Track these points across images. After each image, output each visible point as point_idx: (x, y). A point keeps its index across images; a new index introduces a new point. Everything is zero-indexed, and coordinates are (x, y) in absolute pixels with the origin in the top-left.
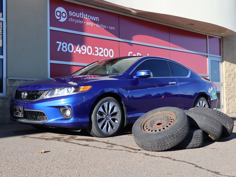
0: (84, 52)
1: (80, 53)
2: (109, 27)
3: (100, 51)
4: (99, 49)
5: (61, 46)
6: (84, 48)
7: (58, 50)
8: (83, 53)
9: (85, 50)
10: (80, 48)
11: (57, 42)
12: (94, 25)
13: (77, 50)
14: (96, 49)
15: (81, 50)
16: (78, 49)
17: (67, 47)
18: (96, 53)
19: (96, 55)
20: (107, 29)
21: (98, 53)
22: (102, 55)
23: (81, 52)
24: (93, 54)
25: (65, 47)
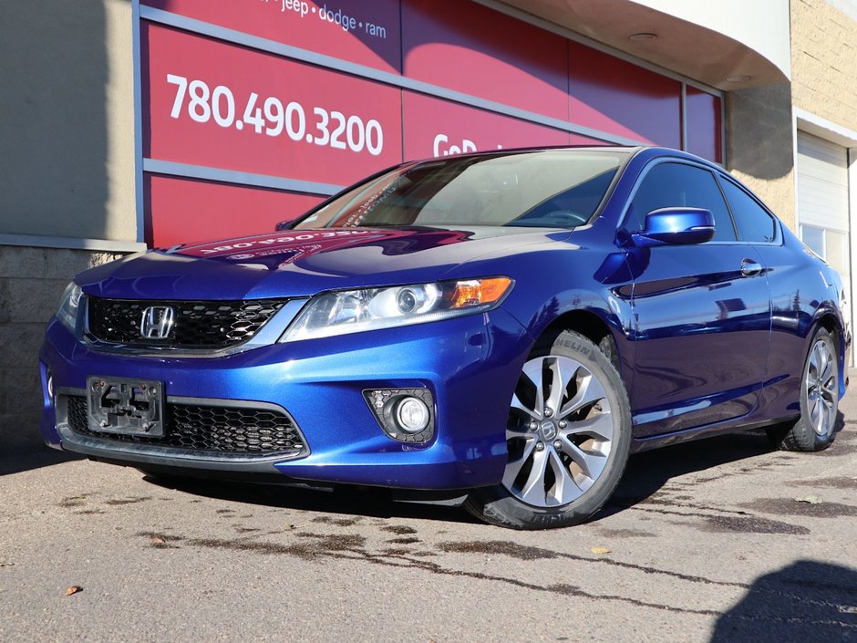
0: (273, 125)
1: (258, 130)
2: (364, 26)
3: (333, 125)
4: (329, 115)
5: (187, 99)
6: (274, 111)
7: (175, 113)
8: (270, 132)
9: (279, 118)
10: (259, 111)
11: (172, 79)
12: (310, 10)
13: (247, 118)
14: (320, 119)
15: (263, 116)
16: (253, 114)
17: (210, 102)
18: (320, 135)
19: (319, 142)
20: (358, 33)
21: (326, 132)
22: (342, 145)
23: (264, 129)
24: (309, 138)
25: (203, 102)
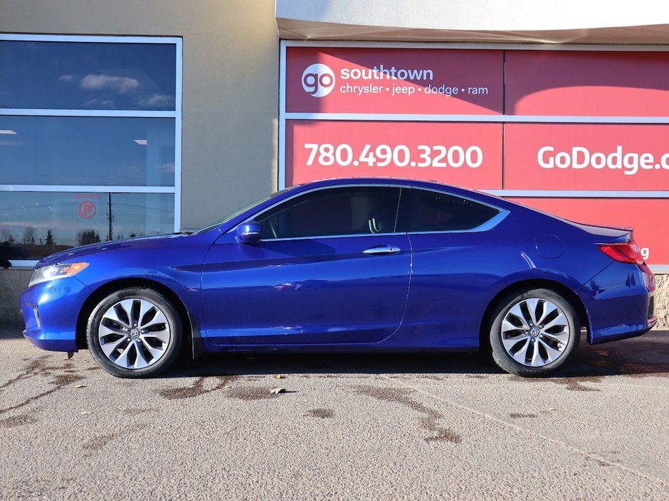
0: (384, 160)
1: (371, 164)
2: (466, 90)
3: (434, 154)
4: (431, 148)
5: (318, 154)
6: (384, 152)
7: (309, 163)
8: (379, 164)
9: (388, 156)
10: (371, 154)
11: (307, 146)
12: (416, 90)
13: (362, 159)
14: (424, 152)
15: (375, 156)
16: (367, 156)
17: (334, 154)
18: (424, 160)
19: (420, 165)
20: (460, 96)
21: (428, 160)
22: (444, 165)
23: (375, 163)
24: (413, 164)
25: (330, 155)
